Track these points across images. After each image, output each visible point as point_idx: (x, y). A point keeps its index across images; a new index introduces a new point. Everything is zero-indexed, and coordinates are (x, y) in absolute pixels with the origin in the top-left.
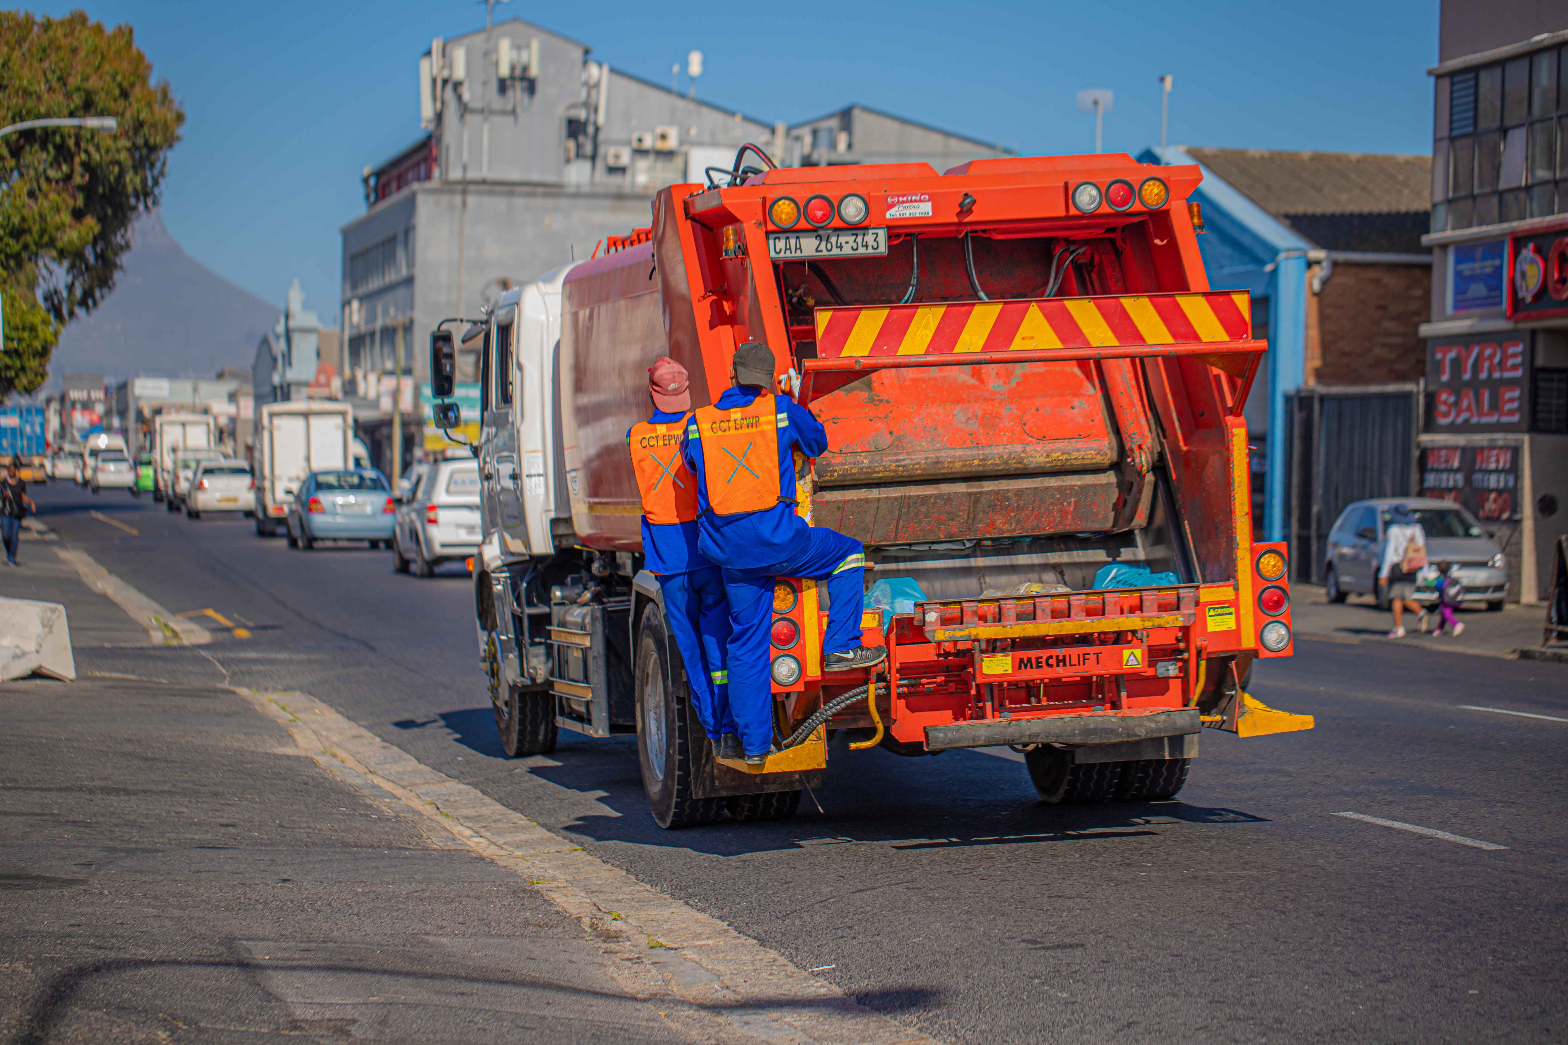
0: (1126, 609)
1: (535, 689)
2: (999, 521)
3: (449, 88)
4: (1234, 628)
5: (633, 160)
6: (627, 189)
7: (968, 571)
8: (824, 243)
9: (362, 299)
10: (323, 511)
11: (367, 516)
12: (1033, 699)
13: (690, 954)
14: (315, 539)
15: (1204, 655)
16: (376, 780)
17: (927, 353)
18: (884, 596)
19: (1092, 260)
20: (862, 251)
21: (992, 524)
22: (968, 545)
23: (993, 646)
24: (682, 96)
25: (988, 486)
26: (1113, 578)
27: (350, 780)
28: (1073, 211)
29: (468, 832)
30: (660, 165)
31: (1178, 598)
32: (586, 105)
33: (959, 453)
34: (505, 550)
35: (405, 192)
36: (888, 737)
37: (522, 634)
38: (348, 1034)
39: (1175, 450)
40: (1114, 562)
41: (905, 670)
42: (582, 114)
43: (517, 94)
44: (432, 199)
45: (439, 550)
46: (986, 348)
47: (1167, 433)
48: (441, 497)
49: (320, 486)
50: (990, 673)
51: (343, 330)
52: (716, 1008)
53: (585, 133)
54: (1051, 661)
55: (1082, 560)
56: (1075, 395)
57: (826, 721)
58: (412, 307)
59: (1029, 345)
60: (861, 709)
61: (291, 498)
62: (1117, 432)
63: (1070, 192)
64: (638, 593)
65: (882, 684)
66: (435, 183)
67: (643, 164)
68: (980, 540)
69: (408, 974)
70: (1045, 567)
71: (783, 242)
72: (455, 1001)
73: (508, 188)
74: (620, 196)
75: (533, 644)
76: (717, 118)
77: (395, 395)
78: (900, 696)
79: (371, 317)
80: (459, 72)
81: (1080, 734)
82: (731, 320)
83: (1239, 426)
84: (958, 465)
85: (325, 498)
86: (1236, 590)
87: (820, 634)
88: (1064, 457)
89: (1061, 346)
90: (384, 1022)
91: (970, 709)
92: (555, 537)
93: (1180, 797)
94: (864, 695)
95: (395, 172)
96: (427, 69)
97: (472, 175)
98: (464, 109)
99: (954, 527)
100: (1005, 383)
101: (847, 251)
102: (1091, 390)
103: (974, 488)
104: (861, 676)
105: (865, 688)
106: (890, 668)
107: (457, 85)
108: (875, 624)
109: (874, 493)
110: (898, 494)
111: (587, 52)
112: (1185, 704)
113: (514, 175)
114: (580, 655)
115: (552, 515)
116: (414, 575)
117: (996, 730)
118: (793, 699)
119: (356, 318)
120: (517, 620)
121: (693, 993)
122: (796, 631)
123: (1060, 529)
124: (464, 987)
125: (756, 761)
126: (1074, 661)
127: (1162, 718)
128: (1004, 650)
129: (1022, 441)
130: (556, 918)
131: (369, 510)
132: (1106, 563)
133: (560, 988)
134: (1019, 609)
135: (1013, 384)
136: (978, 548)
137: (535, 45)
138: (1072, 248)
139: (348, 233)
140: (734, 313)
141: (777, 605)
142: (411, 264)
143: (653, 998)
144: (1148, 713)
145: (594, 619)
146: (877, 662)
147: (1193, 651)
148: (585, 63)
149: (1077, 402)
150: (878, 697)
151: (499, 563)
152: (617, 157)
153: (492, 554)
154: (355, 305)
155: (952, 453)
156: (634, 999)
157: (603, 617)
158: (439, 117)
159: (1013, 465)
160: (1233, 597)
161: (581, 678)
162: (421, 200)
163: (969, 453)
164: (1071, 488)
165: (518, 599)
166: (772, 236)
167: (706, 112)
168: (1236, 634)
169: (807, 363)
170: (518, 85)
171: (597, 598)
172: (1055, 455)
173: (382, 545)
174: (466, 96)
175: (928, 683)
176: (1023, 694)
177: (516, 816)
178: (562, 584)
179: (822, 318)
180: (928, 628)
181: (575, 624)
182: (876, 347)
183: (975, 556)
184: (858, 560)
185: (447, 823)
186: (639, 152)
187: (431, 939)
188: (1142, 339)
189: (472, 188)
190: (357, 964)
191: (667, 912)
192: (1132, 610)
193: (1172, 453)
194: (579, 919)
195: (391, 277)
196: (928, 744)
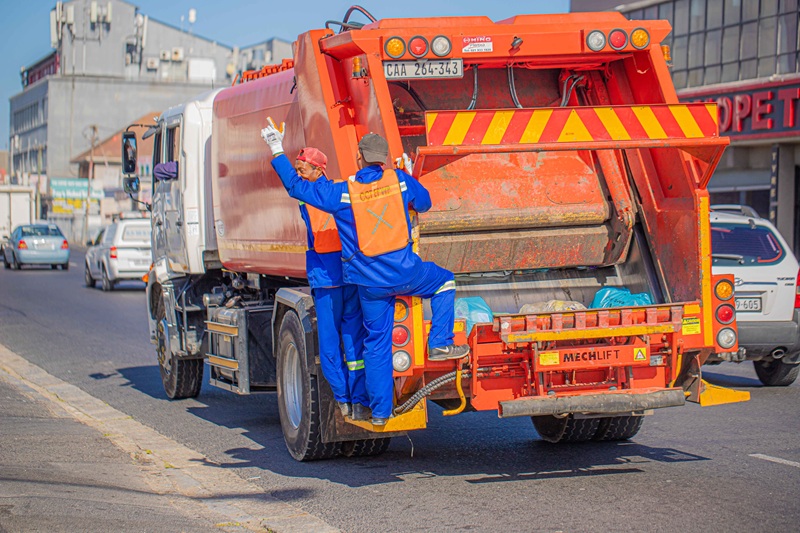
0: (635, 321)
1: (191, 358)
2: (530, 258)
3: (65, 27)
4: (700, 332)
5: (160, 65)
6: (157, 80)
7: (507, 292)
8: (420, 69)
9: (20, 135)
10: (26, 248)
11: (52, 251)
12: (567, 381)
13: (186, 471)
14: (22, 264)
15: (681, 351)
16: (26, 383)
17: (502, 143)
18: (464, 310)
19: (587, 84)
20: (446, 74)
21: (525, 260)
22: (507, 274)
23: (546, 346)
24: (186, 32)
25: (524, 235)
26: (608, 297)
27: (12, 382)
28: (587, 50)
29: (73, 409)
30: (175, 67)
31: (671, 313)
32: (136, 36)
33: (506, 212)
34: (170, 271)
35: (43, 80)
36: (469, 408)
37: (182, 323)
38: (9, 513)
39: (651, 212)
40: (603, 287)
41: (482, 362)
42: (134, 41)
43: (101, 30)
44: (56, 84)
45: (118, 275)
46: (542, 139)
47: (644, 200)
48: (119, 242)
49: (24, 234)
50: (545, 364)
51: (10, 151)
52: (199, 499)
53: (136, 51)
54: (586, 356)
55: (582, 285)
56: (580, 175)
57: (427, 396)
58: (46, 139)
59: (571, 138)
60: (451, 387)
61: (6, 240)
62: (609, 198)
63: (585, 37)
64: (279, 303)
65: (466, 371)
66: (58, 75)
67: (165, 67)
68: (515, 271)
69: (41, 482)
70: (557, 289)
71: (393, 67)
72: (65, 495)
73: (96, 78)
74: (153, 84)
75: (189, 330)
76: (203, 43)
77: (38, 185)
78: (479, 379)
79: (25, 144)
80: (71, 19)
81: (604, 406)
82: (355, 121)
83: (704, 195)
84: (505, 220)
85: (28, 240)
86: (701, 307)
87: (424, 336)
88: (574, 216)
89: (592, 139)
90: (28, 506)
91: (525, 388)
92: (205, 262)
93: (636, 439)
94: (453, 379)
95: (37, 70)
96: (54, 17)
97: (77, 72)
98: (73, 37)
99: (500, 262)
100: (533, 166)
101: (436, 74)
102: (590, 171)
103: (515, 236)
104: (452, 365)
105: (454, 373)
106: (472, 360)
107: (69, 25)
108: (461, 330)
109: (449, 239)
110: (465, 240)
111: (136, 9)
112: (667, 386)
113: (99, 72)
114: (229, 340)
115: (204, 249)
116: (101, 289)
117: (548, 404)
118: (403, 380)
119: (17, 145)
120: (179, 314)
121: (186, 491)
122: (407, 333)
123: (569, 264)
124: (69, 488)
125: (380, 423)
126: (601, 356)
127: (659, 394)
128: (552, 348)
129: (547, 205)
130: (118, 453)
131: (53, 247)
132: (599, 288)
133: (120, 489)
134: (564, 319)
135: (538, 167)
136: (513, 276)
137: (110, 5)
138: (575, 76)
139: (13, 101)
140: (356, 116)
141: (397, 317)
142: (45, 117)
143: (167, 494)
144: (649, 392)
145: (240, 317)
146: (462, 355)
147: (675, 349)
148: (136, 15)
149: (581, 179)
150: (463, 379)
151: (167, 278)
152: (152, 63)
153: (162, 272)
154: (17, 138)
155: (501, 212)
156: (158, 494)
157: (246, 317)
158: (60, 42)
159: (541, 221)
160: (699, 312)
161: (230, 355)
162: (50, 84)
163: (511, 212)
164: (578, 236)
165: (179, 300)
166: (386, 64)
167: (198, 40)
168: (701, 336)
169: (420, 150)
170: (101, 25)
171: (238, 304)
172: (568, 215)
173: (59, 267)
174: (74, 32)
175: (497, 371)
176: (560, 377)
177: (98, 401)
178: (210, 293)
179: (430, 119)
180: (503, 333)
181: (226, 321)
182: (467, 139)
183: (511, 282)
184: (452, 285)
185: (62, 404)
186: (164, 61)
187: (53, 464)
188: (646, 135)
189: (77, 78)
190: (15, 477)
191: (175, 450)
192: (639, 322)
193: (647, 214)
194: (129, 453)
195: (36, 124)
196: (501, 413)
